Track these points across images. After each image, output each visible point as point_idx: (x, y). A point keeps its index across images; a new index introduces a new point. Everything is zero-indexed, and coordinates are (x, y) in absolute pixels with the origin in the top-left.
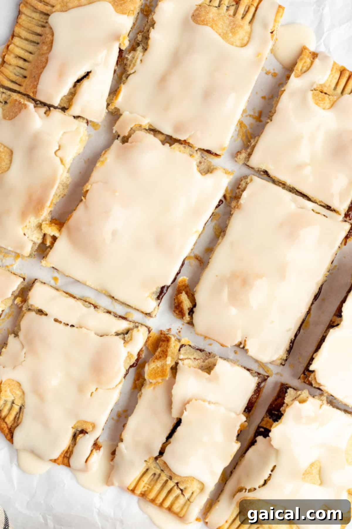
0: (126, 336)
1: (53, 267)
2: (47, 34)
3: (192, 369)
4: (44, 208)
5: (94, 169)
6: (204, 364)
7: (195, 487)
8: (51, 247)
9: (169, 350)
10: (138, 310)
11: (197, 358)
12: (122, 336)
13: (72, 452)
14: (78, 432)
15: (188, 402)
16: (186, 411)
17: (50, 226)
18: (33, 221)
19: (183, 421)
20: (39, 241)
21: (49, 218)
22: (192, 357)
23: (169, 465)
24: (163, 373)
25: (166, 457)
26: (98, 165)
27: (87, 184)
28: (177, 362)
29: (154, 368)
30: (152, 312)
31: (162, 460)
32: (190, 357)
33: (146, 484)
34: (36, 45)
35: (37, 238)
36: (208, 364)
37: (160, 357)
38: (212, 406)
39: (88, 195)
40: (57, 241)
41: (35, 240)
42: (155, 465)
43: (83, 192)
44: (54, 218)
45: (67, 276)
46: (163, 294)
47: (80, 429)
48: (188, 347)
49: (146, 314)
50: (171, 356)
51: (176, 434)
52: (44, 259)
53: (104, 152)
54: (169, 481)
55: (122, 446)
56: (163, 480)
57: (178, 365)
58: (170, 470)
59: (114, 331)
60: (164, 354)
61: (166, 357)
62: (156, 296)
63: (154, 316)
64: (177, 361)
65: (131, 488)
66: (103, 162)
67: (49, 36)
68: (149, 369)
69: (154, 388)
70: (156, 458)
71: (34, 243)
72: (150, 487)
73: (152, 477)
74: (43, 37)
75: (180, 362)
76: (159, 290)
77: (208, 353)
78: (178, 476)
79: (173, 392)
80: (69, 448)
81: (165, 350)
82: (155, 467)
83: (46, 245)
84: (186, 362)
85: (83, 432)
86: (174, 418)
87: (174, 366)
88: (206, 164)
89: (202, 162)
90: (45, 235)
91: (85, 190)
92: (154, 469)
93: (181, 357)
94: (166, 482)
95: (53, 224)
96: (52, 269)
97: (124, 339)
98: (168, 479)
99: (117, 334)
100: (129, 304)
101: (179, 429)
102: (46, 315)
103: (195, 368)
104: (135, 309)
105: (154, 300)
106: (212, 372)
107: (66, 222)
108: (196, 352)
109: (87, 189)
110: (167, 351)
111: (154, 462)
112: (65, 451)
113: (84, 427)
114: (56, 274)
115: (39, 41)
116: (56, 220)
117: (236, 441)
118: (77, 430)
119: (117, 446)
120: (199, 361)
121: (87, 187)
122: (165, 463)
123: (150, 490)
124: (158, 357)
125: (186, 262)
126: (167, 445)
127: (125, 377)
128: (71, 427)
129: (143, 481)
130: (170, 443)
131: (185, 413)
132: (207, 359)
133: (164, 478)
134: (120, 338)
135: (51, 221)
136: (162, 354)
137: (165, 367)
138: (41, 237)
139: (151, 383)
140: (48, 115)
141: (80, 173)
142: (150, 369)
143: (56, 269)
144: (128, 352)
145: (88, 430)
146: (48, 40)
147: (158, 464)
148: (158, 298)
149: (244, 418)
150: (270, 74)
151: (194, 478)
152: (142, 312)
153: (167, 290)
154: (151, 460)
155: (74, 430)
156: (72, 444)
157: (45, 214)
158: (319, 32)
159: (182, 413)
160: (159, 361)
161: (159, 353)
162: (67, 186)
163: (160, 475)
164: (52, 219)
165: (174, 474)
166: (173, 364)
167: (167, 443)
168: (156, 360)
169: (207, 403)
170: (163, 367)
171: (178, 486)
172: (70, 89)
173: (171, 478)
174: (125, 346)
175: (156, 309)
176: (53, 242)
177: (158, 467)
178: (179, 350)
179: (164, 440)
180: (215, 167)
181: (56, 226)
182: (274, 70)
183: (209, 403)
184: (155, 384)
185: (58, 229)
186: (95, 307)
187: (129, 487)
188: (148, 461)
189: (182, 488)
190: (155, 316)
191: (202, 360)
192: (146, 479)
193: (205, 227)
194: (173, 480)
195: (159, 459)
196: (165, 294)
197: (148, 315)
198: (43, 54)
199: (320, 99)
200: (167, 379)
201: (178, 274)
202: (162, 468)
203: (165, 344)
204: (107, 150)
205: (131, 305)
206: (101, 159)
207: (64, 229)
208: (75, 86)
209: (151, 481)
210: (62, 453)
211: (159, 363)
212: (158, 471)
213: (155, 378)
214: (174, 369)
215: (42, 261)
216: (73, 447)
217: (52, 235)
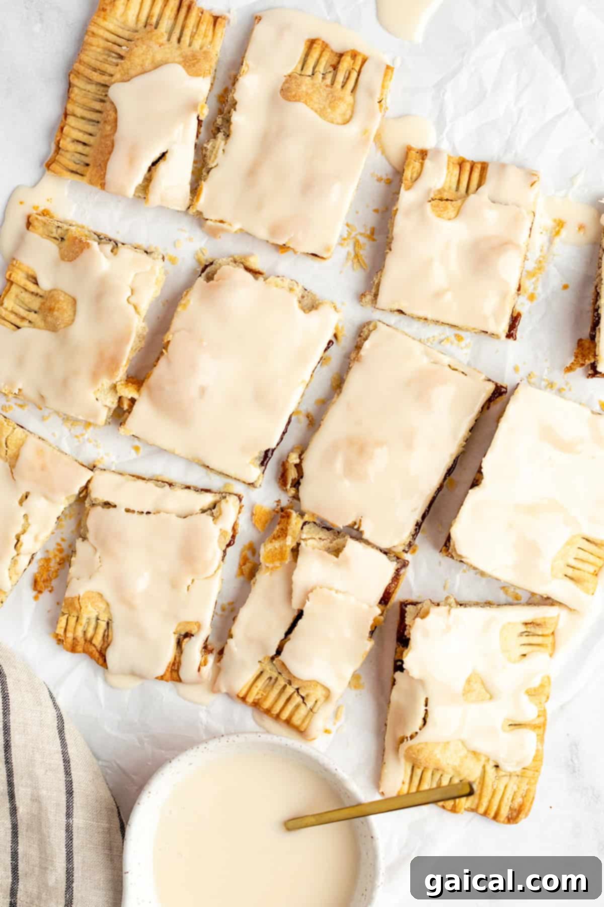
0: (214, 511)
1: (133, 436)
2: (109, 111)
3: (316, 550)
4: (119, 368)
5: (176, 314)
6: (331, 545)
7: (319, 693)
8: (129, 411)
9: (289, 528)
10: (239, 480)
11: (323, 538)
12: (209, 512)
13: (179, 663)
14: (182, 637)
15: (311, 591)
16: (309, 600)
17: (126, 387)
18: (106, 382)
19: (305, 613)
20: (115, 405)
21: (125, 377)
22: (317, 537)
23: (288, 667)
24: (281, 555)
25: (284, 656)
26: (179, 309)
27: (168, 333)
28: (298, 542)
29: (271, 549)
30: (256, 481)
31: (280, 660)
32: (314, 537)
33: (260, 690)
34: (96, 124)
35: (112, 402)
36: (335, 545)
37: (279, 537)
38: (340, 597)
39: (170, 347)
40: (137, 403)
41: (109, 404)
42: (271, 666)
43: (163, 342)
44: (129, 376)
45: (151, 445)
46: (268, 459)
47: (183, 633)
48: (312, 524)
49: (249, 484)
50: (292, 536)
51: (296, 629)
52: (122, 426)
53: (185, 293)
54: (288, 686)
55: (231, 642)
56: (280, 685)
57: (300, 546)
58: (289, 673)
59: (198, 508)
60: (283, 533)
61: (286, 536)
62: (259, 462)
63: (258, 486)
64: (299, 540)
65: (241, 695)
66: (185, 305)
67: (112, 113)
68: (265, 551)
69: (271, 574)
70: (273, 658)
71: (110, 409)
72: (265, 694)
73: (268, 681)
74: (104, 115)
75: (303, 543)
76: (263, 454)
77: (336, 532)
78: (299, 679)
79: (294, 578)
80: (175, 659)
81: (284, 528)
82: (271, 670)
83: (123, 409)
84: (310, 542)
85: (188, 635)
86: (294, 610)
87: (295, 548)
88: (309, 298)
89: (306, 296)
90: (120, 398)
91: (166, 341)
92: (269, 671)
93: (304, 536)
94: (284, 687)
95: (130, 384)
96: (133, 437)
97: (212, 515)
98: (286, 683)
99: (203, 511)
100: (228, 473)
101: (300, 622)
102: (115, 506)
103: (320, 549)
104: (235, 479)
105: (258, 467)
106: (341, 555)
107: (146, 380)
108: (322, 530)
109: (169, 339)
110: (287, 529)
111: (270, 664)
112: (172, 663)
113: (187, 629)
114: (137, 443)
115: (100, 120)
116: (132, 378)
117: (369, 639)
118: (180, 635)
119: (226, 643)
120: (325, 541)
121: (168, 337)
122: (283, 664)
123: (265, 698)
124: (276, 536)
125: (293, 418)
126: (286, 642)
127: (223, 560)
128: (171, 632)
129: (257, 687)
130: (289, 639)
131: (308, 604)
132: (335, 539)
133: (281, 682)
134: (207, 515)
135: (126, 381)
136: (280, 532)
137: (284, 549)
138: (116, 401)
139: (267, 567)
140: (115, 254)
141: (158, 318)
142: (267, 550)
143: (137, 437)
144: (221, 530)
145: (193, 632)
146: (111, 118)
147: (274, 665)
148: (262, 464)
149: (378, 611)
150: (383, 182)
151: (318, 683)
152: (244, 482)
153: (272, 454)
154: (266, 660)
155: (176, 636)
156: (178, 653)
157: (121, 374)
158: (440, 123)
159: (304, 604)
160: (277, 541)
161: (278, 531)
162: (144, 338)
163: (276, 679)
164: (128, 377)
165: (294, 677)
166: (294, 544)
167: (286, 640)
168: (273, 541)
169: (333, 592)
170: (281, 548)
171: (298, 692)
172: (145, 175)
173: (290, 683)
174: (215, 523)
175: (261, 478)
176: (132, 404)
177: (274, 669)
178: (302, 528)
179: (283, 636)
180: (320, 301)
181: (134, 385)
182: (387, 175)
183: (337, 591)
184: (272, 569)
185: (136, 389)
186: (170, 485)
187: (239, 693)
188: (263, 661)
189: (303, 694)
190: (260, 486)
191: (329, 540)
192: (260, 684)
193: (314, 374)
194: (293, 685)
195: (276, 659)
196: (270, 458)
197: (252, 485)
198: (106, 136)
199: (442, 209)
200: (287, 562)
201: (284, 433)
202: (280, 671)
203: (284, 521)
204: (188, 290)
205: (230, 475)
206: (183, 302)
207: (144, 390)
208: (150, 170)
209: (266, 687)
210: (168, 667)
211: (277, 544)
212: (275, 675)
213: (273, 561)
214: (296, 551)
215: (120, 428)
216: (180, 657)
217: (130, 397)
